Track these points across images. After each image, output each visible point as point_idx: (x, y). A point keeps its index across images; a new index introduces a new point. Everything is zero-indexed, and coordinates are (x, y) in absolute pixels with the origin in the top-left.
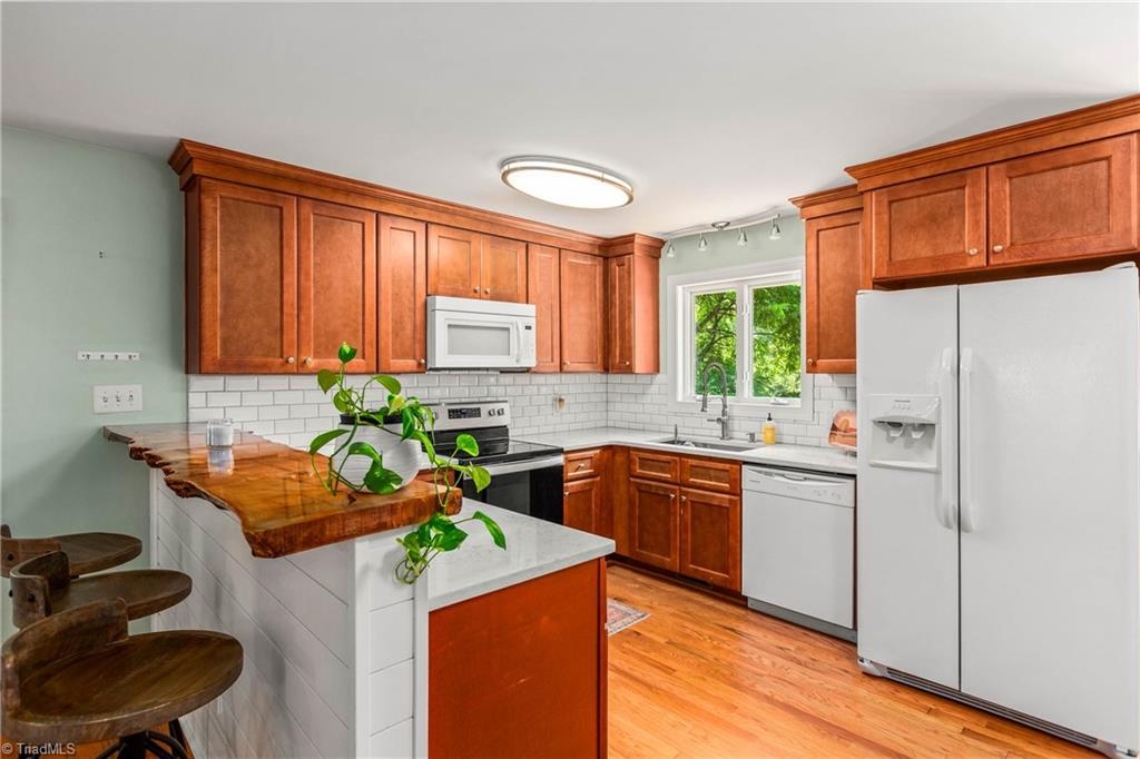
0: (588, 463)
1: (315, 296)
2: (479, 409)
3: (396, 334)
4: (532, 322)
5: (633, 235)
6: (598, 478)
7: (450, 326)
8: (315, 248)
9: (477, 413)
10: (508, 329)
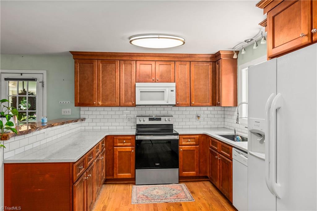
0: (193, 140)
1: (102, 86)
2: (161, 118)
3: (125, 95)
4: (174, 89)
5: (219, 52)
6: (198, 146)
7: (141, 92)
8: (102, 73)
9: (160, 119)
10: (164, 92)
